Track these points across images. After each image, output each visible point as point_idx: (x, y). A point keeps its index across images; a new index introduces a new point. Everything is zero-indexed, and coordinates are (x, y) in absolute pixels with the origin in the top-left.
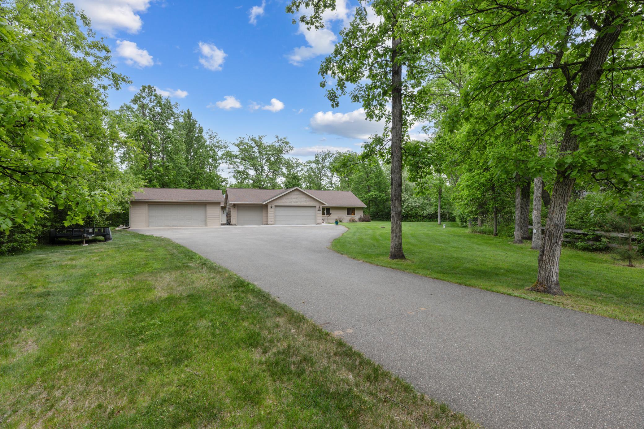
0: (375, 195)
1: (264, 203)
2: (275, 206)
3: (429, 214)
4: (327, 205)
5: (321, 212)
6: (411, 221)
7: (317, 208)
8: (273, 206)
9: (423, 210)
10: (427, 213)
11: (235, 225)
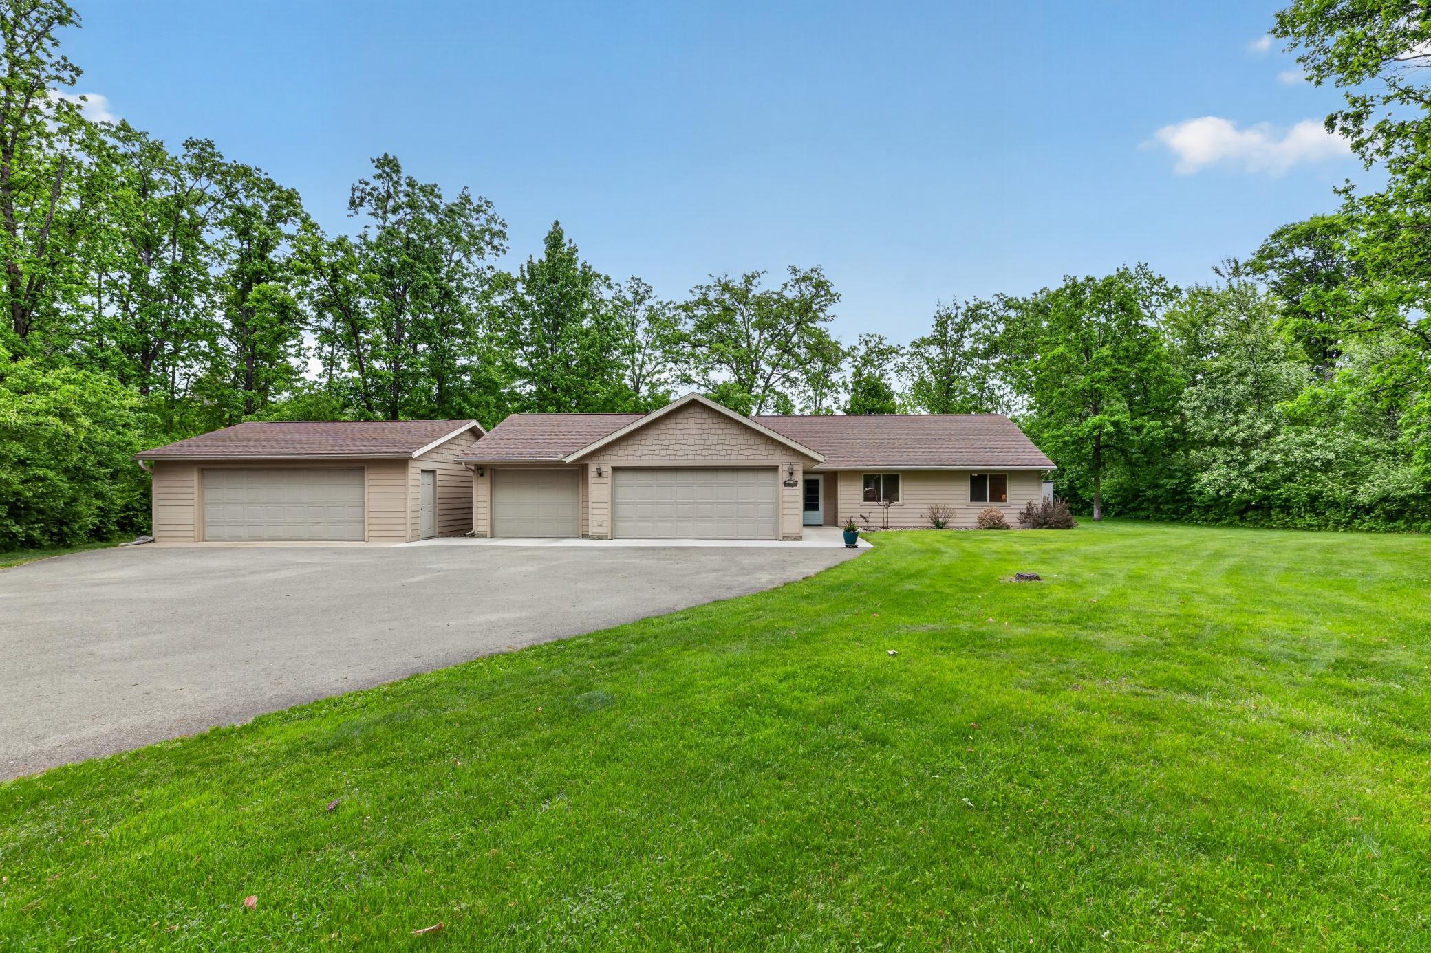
0: (1115, 424)
1: (569, 460)
2: (615, 470)
3: (1385, 499)
4: (825, 462)
5: (798, 492)
6: (1285, 527)
7: (783, 474)
8: (607, 470)
9: (1354, 478)
10: (1378, 492)
11: (483, 536)
